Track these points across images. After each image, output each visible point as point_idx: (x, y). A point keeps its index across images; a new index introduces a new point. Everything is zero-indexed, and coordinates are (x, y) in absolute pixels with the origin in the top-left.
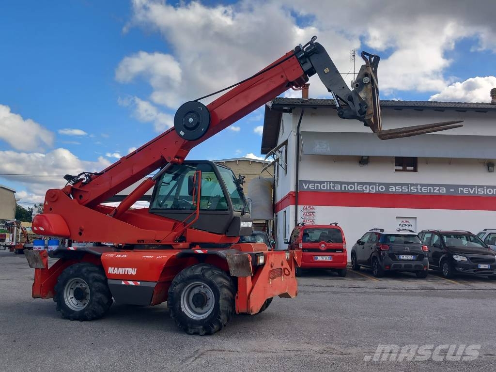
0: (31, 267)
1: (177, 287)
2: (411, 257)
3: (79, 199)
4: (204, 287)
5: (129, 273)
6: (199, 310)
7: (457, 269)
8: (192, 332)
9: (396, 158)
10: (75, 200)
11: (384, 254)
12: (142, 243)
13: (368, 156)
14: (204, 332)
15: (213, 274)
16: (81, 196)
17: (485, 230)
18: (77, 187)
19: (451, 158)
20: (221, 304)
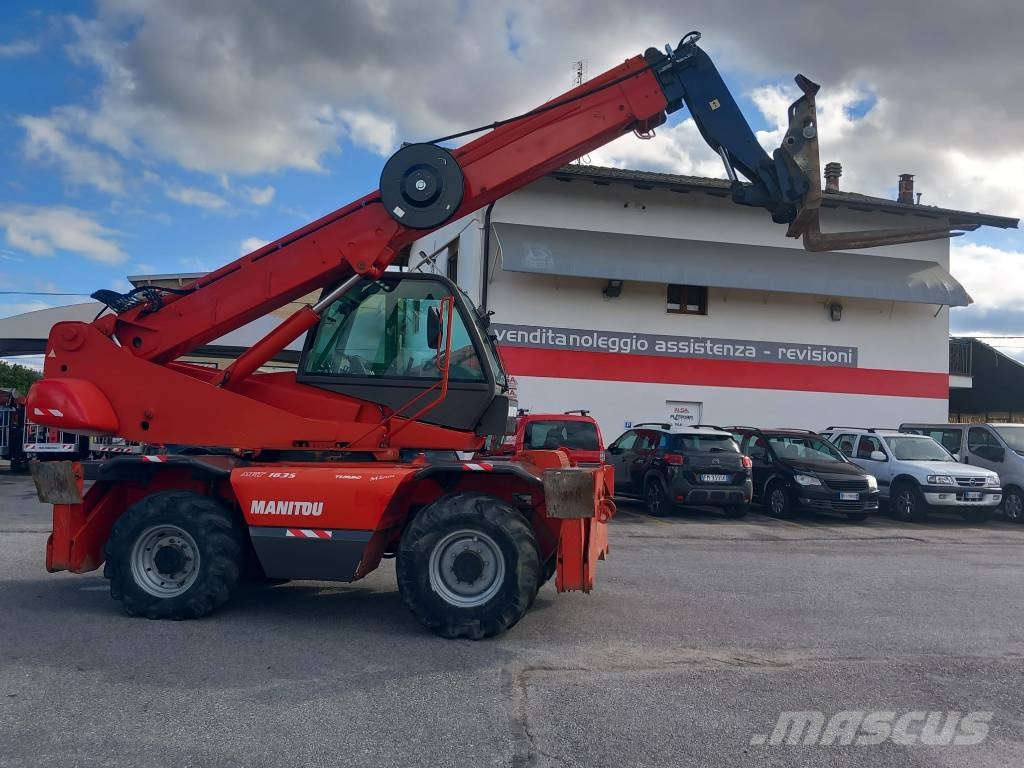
0: (43, 500)
1: (422, 541)
2: (722, 478)
3: (132, 345)
4: (479, 540)
5: (304, 513)
6: (464, 587)
7: (802, 500)
8: (456, 634)
9: (670, 285)
10: (126, 349)
11: (673, 472)
12: (304, 448)
13: (622, 282)
14: (483, 633)
15: (503, 513)
16: (137, 340)
17: (831, 428)
18: (130, 318)
19: (771, 292)
20: (520, 576)
